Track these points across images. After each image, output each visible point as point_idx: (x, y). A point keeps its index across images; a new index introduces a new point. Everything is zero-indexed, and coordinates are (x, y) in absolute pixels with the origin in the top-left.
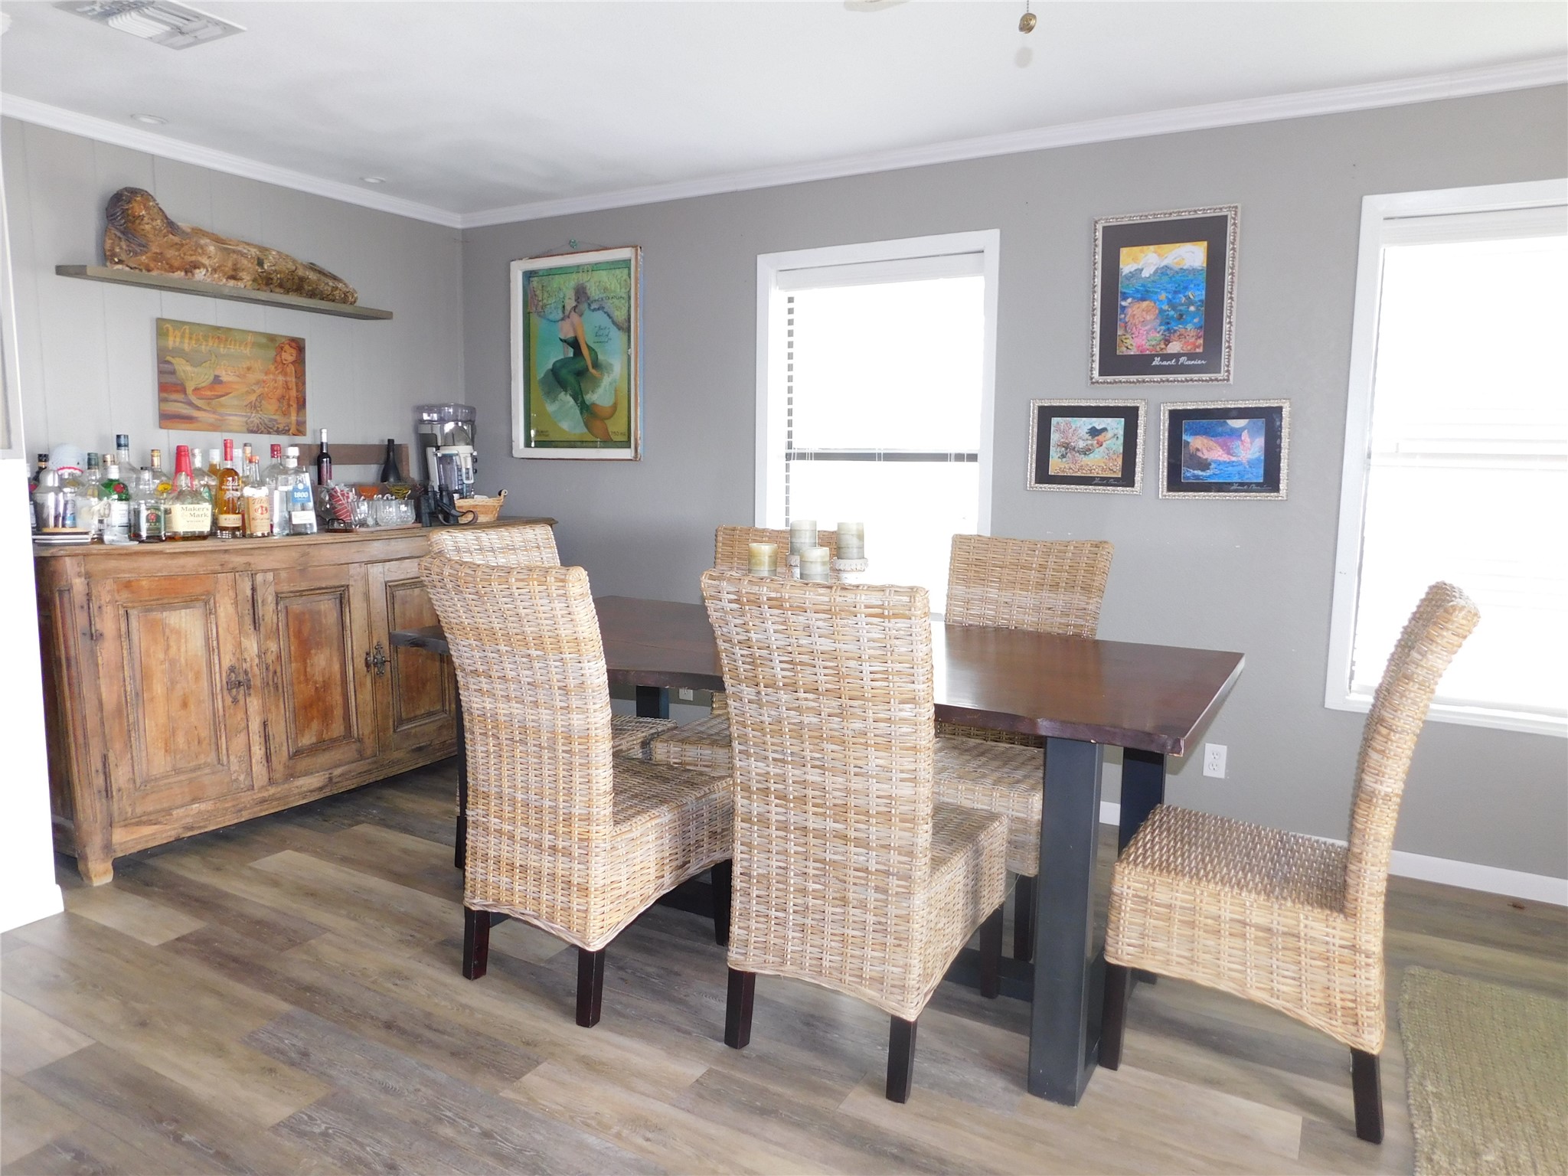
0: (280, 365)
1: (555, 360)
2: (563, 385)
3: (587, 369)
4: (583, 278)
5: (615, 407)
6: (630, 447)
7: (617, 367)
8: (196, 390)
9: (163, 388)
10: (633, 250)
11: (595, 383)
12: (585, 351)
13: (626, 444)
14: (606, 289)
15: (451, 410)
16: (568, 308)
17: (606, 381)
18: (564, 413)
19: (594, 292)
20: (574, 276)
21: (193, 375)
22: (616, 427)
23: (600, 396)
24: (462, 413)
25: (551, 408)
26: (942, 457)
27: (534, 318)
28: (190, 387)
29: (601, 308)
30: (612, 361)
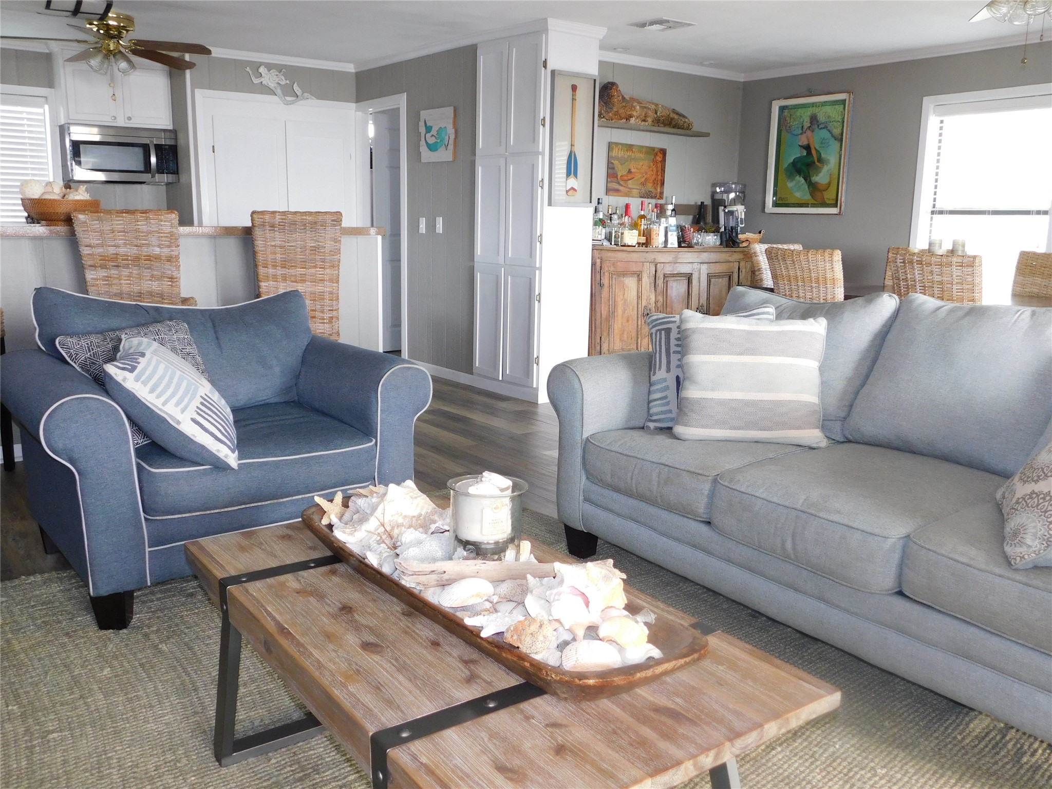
0: (655, 162)
1: (794, 158)
2: (799, 172)
3: (814, 162)
4: (815, 110)
5: (829, 184)
6: (837, 207)
7: (832, 160)
8: (622, 176)
9: (608, 176)
10: (848, 94)
11: (818, 169)
12: (814, 152)
13: (835, 205)
14: (829, 117)
15: (734, 186)
16: (805, 127)
17: (825, 169)
18: (797, 187)
19: (822, 118)
20: (811, 109)
21: (621, 171)
22: (829, 196)
23: (820, 178)
24: (739, 187)
25: (790, 185)
26: (1027, 213)
27: (784, 133)
28: (619, 175)
29: (826, 127)
30: (829, 158)
